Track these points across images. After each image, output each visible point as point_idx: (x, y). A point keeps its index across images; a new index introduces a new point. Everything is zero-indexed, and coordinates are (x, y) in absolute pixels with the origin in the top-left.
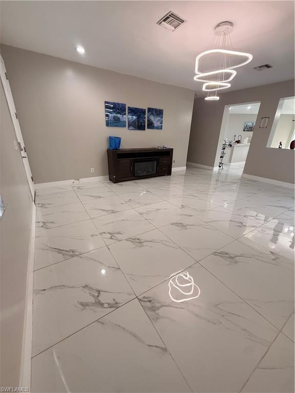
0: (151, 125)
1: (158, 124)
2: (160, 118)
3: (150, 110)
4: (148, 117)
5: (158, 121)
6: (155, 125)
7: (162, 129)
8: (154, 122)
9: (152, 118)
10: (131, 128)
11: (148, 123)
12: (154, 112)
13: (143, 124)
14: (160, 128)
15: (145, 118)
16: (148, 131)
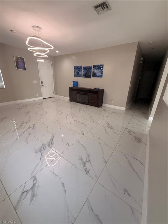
0: (95, 75)
1: (100, 74)
2: (101, 70)
3: (94, 66)
4: (93, 71)
5: (99, 72)
6: (97, 75)
7: (102, 77)
8: (97, 73)
9: (95, 71)
10: (84, 77)
11: (93, 73)
12: (97, 67)
13: (90, 75)
14: (101, 76)
15: (91, 71)
16: (93, 79)
